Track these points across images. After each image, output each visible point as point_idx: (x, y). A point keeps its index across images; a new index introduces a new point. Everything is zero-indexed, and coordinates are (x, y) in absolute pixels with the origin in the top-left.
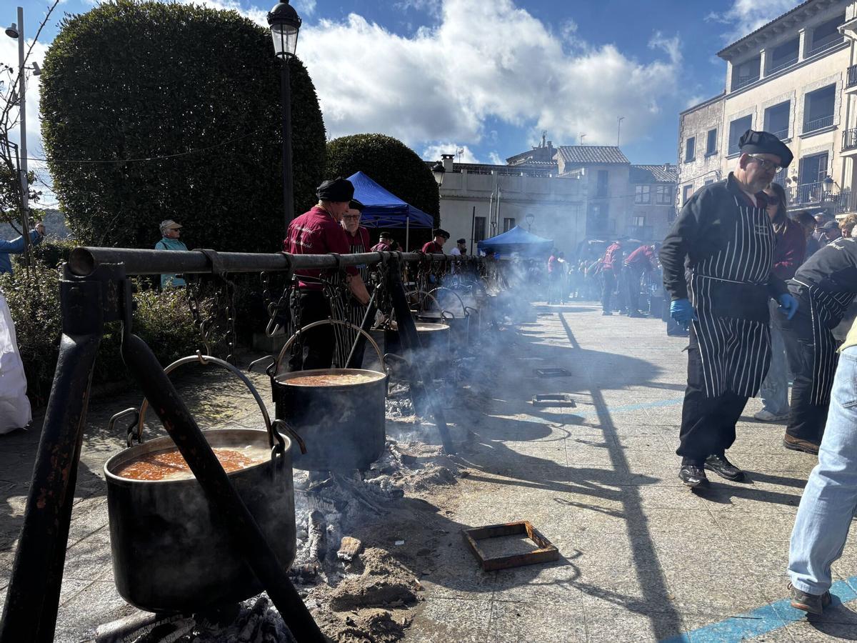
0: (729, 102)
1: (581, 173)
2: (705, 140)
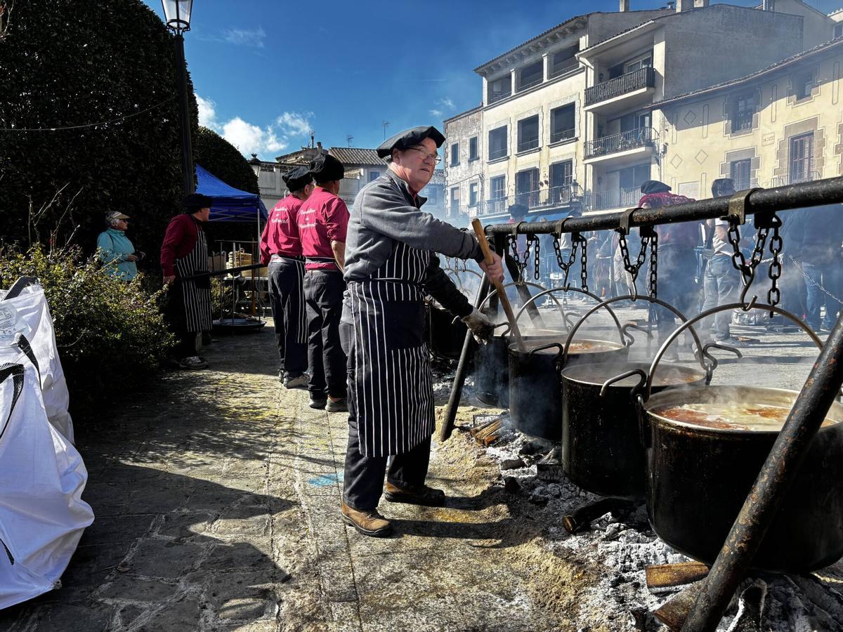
1: (360, 174)
2: (468, 146)
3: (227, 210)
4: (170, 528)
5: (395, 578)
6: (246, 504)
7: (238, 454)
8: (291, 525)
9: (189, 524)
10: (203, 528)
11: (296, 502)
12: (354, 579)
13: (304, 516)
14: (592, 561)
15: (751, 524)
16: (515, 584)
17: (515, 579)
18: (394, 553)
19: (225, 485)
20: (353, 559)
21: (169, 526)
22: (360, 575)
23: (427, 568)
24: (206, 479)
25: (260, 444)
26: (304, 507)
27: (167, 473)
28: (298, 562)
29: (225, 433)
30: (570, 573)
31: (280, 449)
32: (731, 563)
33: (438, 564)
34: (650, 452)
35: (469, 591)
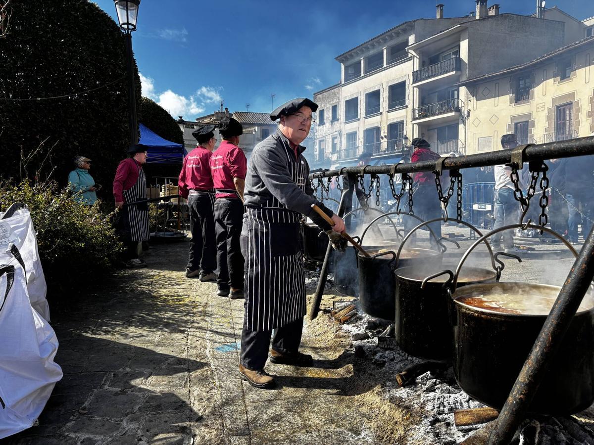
0: (343, 88)
1: (255, 130)
2: (331, 111)
3: (161, 156)
4: (117, 382)
5: (277, 418)
6: (172, 365)
7: (166, 328)
8: (203, 380)
9: (131, 380)
10: (140, 382)
11: (207, 363)
12: (247, 419)
13: (213, 373)
14: (416, 406)
15: (528, 381)
16: (362, 423)
17: (362, 419)
18: (276, 400)
19: (157, 351)
20: (247, 404)
21: (116, 381)
22: (252, 416)
23: (299, 411)
24: (143, 347)
25: (182, 322)
26: (213, 367)
27: (115, 342)
28: (208, 407)
29: (157, 314)
30: (401, 416)
31: (196, 325)
32: (514, 409)
33: (307, 408)
34: (456, 329)
35: (329, 428)
